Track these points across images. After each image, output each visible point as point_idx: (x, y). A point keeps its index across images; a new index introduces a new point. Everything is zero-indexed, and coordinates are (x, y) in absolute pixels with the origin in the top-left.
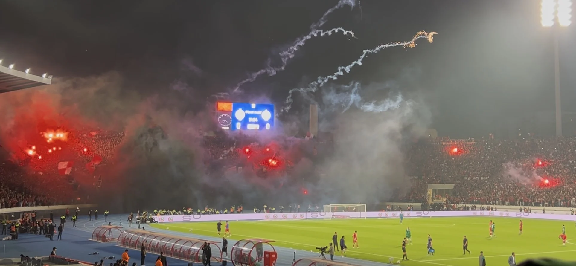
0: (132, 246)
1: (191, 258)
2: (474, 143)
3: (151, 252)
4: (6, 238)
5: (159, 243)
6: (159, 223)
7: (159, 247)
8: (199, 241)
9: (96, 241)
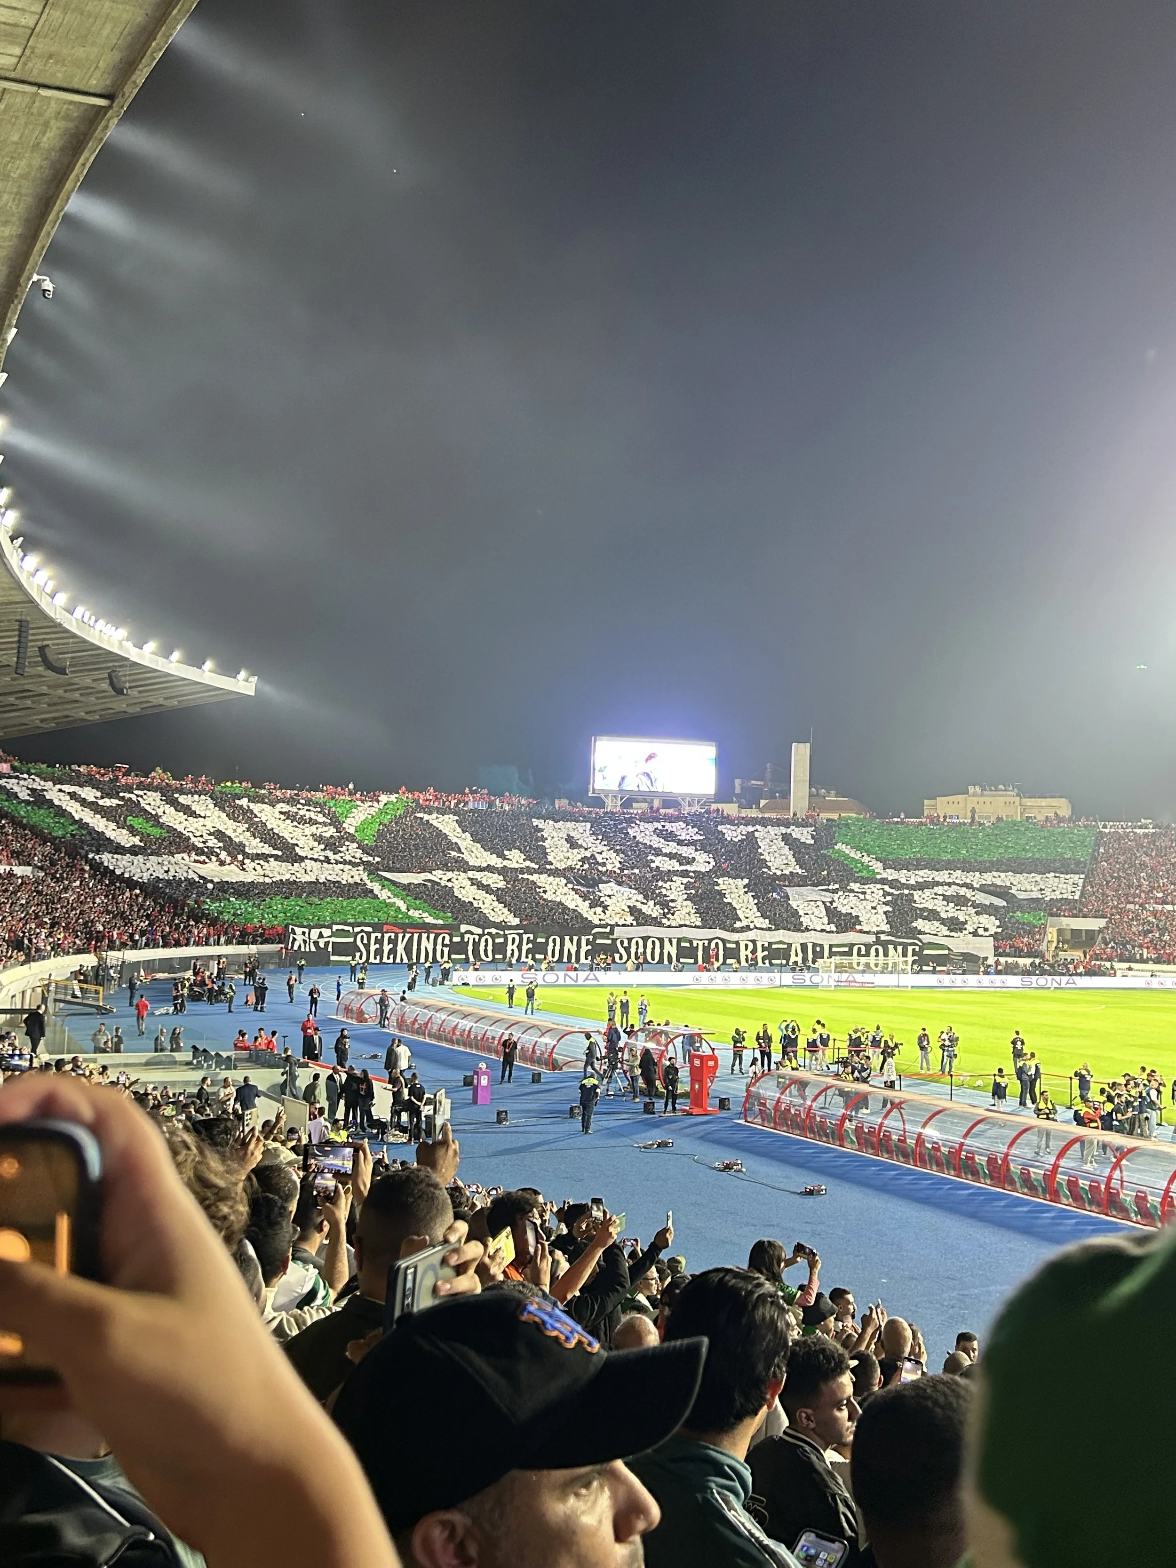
0: (418, 1033)
1: (539, 1062)
2: (1154, 831)
3: (456, 1047)
4: (163, 1011)
5: (473, 1030)
6: (473, 986)
7: (472, 1037)
8: (555, 1026)
9: (345, 1020)
